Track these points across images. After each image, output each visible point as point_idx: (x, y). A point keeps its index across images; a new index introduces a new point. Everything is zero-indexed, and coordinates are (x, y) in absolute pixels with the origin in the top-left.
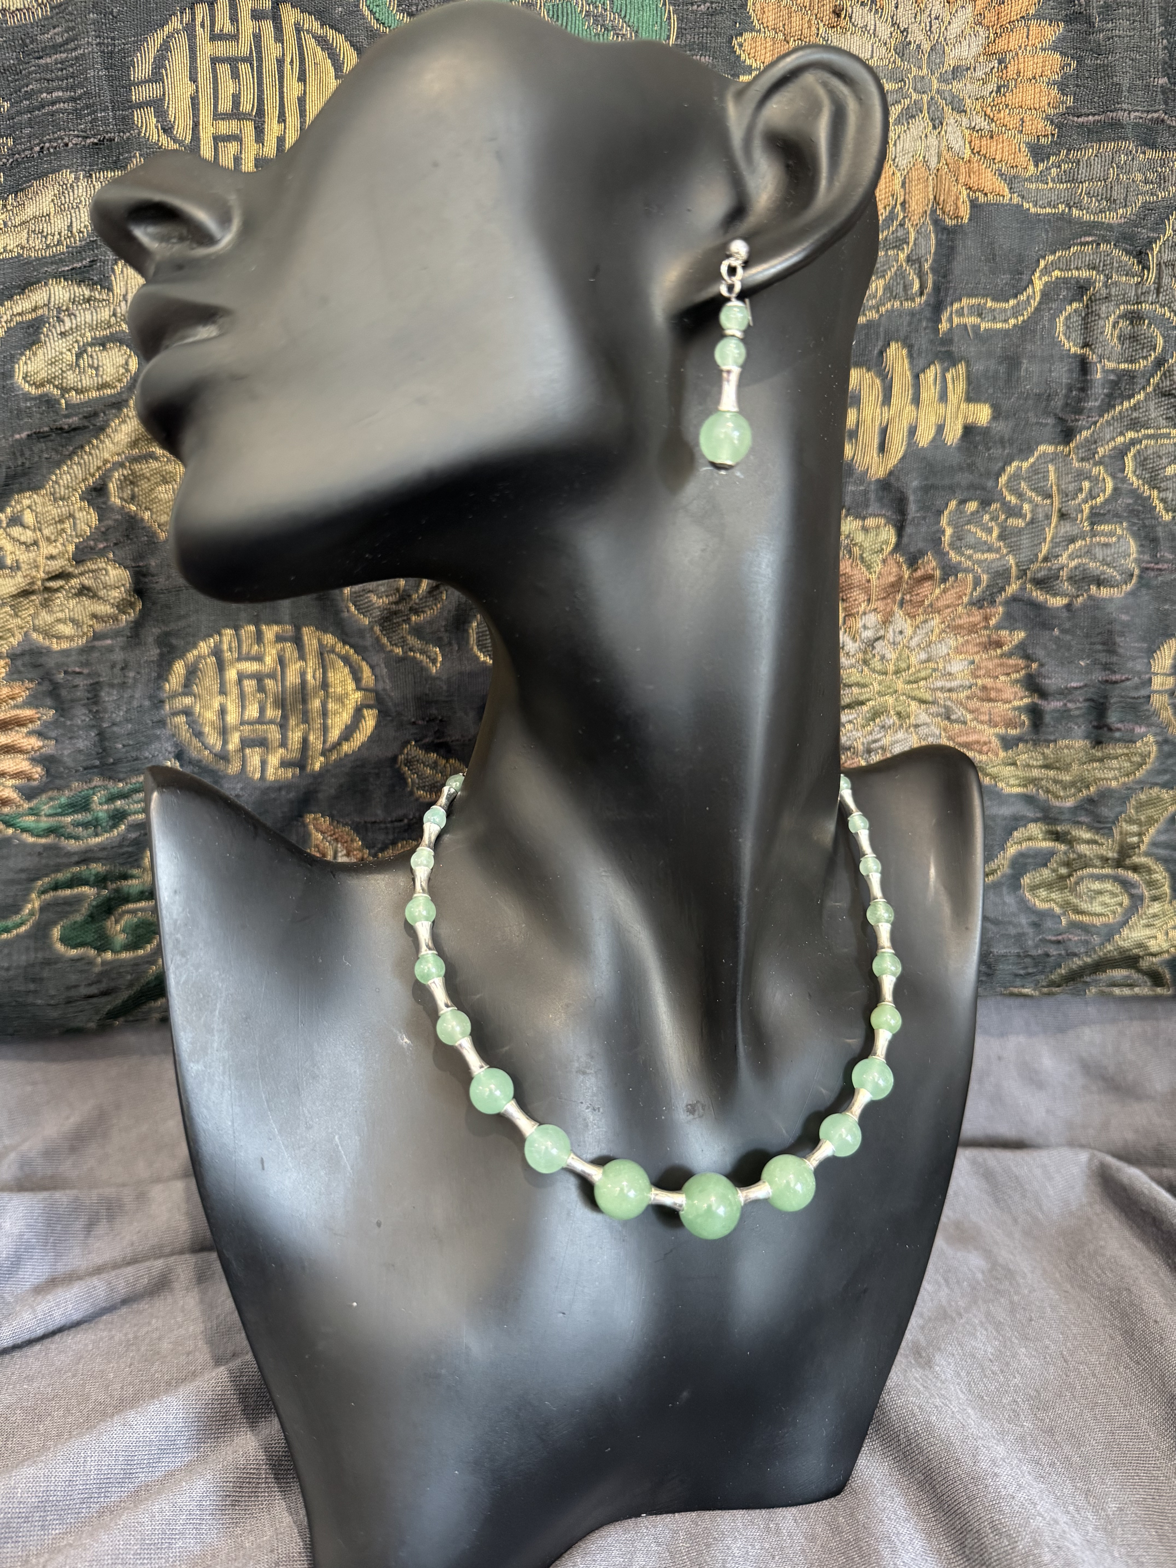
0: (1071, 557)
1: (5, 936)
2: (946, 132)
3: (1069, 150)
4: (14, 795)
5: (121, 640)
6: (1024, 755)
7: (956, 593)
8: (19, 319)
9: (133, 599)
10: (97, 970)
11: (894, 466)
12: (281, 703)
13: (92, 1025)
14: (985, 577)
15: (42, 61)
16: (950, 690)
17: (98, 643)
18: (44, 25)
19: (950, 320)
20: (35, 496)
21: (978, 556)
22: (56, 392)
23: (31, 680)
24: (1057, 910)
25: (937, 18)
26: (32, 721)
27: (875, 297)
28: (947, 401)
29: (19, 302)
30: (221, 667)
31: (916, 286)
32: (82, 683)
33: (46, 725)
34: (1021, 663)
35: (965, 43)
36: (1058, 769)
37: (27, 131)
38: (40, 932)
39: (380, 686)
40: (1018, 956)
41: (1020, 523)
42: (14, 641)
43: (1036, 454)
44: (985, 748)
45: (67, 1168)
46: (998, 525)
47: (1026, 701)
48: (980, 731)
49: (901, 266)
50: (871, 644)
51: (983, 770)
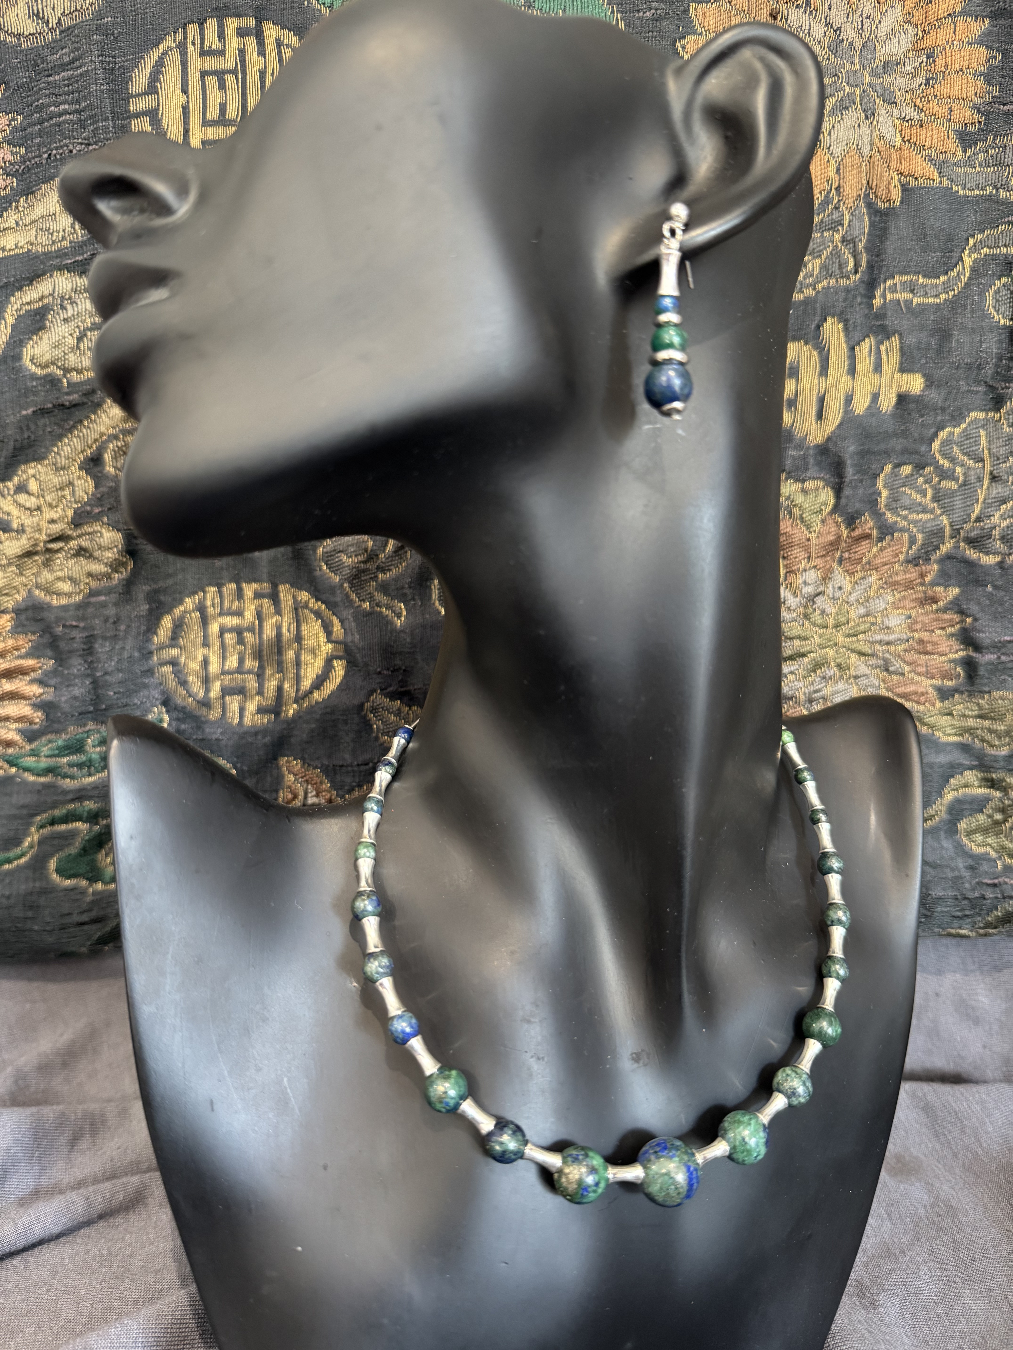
0: (1003, 518)
1: (7, 866)
2: (878, 122)
3: (995, 136)
4: (17, 737)
5: (114, 597)
6: (960, 705)
7: (893, 551)
8: (27, 307)
9: (125, 559)
10: (89, 899)
11: (832, 433)
12: (258, 654)
13: (84, 950)
14: (920, 536)
15: (51, 79)
16: (888, 643)
17: (93, 600)
18: (53, 47)
19: (884, 296)
20: (39, 466)
21: (914, 516)
22: (59, 372)
23: (34, 633)
24: (993, 855)
25: (868, 18)
26: (34, 670)
27: (812, 275)
28: (881, 372)
29: (28, 293)
30: (205, 621)
31: (851, 264)
32: (78, 636)
33: (46, 674)
34: (956, 617)
35: (894, 40)
36: (993, 719)
37: (37, 140)
38: (38, 864)
39: (349, 639)
40: (956, 898)
41: (953, 485)
42: (19, 598)
43: (968, 420)
44: (922, 699)
45: (57, 1082)
46: (932, 487)
47: (961, 654)
48: (917, 683)
49: (837, 246)
50: (812, 599)
51: (920, 720)
